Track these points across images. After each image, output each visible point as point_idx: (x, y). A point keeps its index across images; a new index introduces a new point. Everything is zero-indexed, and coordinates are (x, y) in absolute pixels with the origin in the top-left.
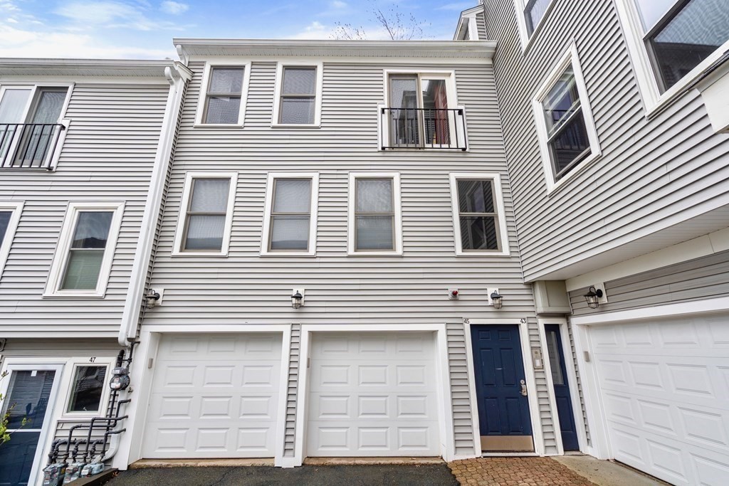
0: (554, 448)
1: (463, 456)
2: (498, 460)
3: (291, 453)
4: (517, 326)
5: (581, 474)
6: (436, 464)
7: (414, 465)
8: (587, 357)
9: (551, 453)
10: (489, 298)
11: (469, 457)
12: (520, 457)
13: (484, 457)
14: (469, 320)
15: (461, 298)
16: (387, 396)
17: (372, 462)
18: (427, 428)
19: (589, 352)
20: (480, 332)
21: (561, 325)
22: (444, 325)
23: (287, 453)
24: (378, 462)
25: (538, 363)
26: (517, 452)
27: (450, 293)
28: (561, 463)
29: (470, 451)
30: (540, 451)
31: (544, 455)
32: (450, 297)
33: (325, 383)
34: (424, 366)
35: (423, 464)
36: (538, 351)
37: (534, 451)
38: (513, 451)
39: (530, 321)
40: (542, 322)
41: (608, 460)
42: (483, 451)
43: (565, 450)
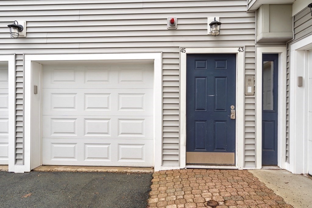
0: (253, 163)
1: (168, 167)
2: (199, 171)
3: (21, 162)
4: (234, 55)
5: (269, 186)
6: (145, 173)
7: (126, 173)
8: (301, 82)
9: (249, 167)
10: (208, 27)
11: (174, 168)
12: (220, 169)
13: (188, 168)
14: (186, 49)
15: (180, 28)
16: (109, 119)
17: (91, 170)
18: (143, 145)
19: (304, 77)
20: (197, 62)
21: (281, 53)
22: (160, 54)
23: (18, 162)
24: (96, 171)
25: (250, 90)
26: (219, 165)
27: (167, 22)
28: (255, 175)
29: (176, 164)
30: (240, 165)
31: (242, 168)
32: (169, 26)
33: (55, 108)
34: (144, 94)
35: (134, 173)
36: (252, 78)
37: (235, 165)
38: (216, 165)
39: (248, 50)
40: (260, 51)
41: (302, 174)
42: (187, 164)
43: (263, 165)
